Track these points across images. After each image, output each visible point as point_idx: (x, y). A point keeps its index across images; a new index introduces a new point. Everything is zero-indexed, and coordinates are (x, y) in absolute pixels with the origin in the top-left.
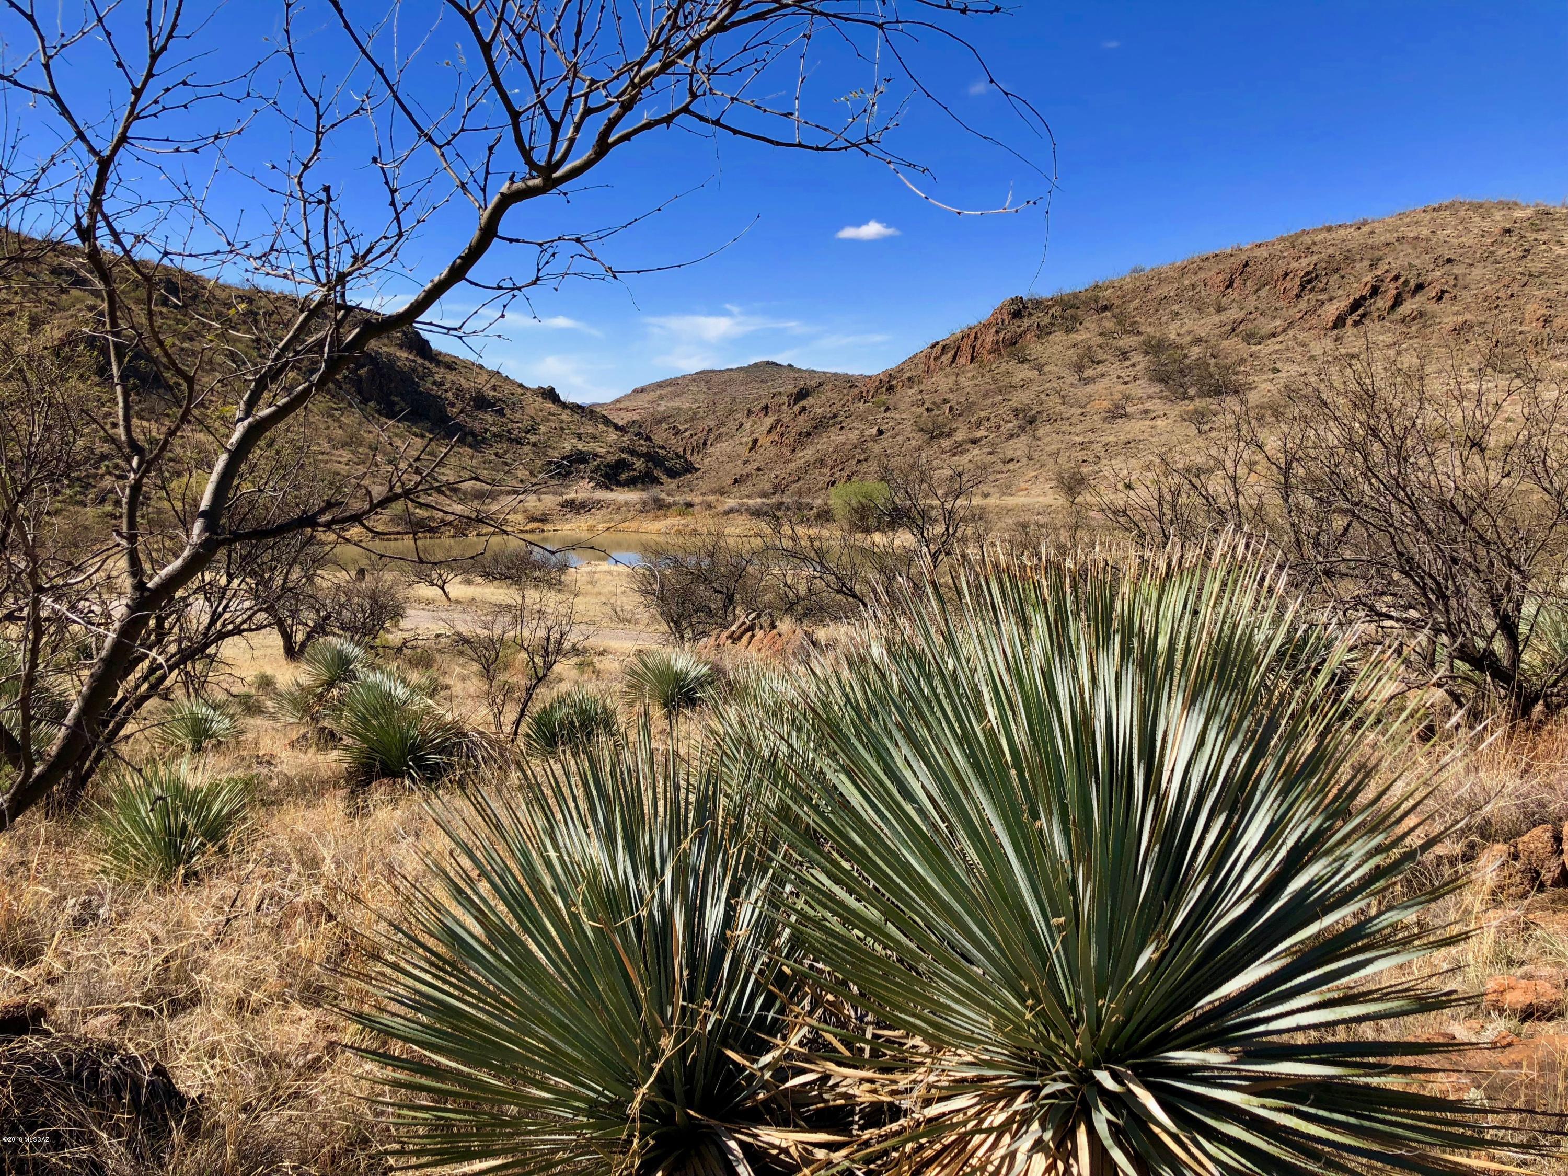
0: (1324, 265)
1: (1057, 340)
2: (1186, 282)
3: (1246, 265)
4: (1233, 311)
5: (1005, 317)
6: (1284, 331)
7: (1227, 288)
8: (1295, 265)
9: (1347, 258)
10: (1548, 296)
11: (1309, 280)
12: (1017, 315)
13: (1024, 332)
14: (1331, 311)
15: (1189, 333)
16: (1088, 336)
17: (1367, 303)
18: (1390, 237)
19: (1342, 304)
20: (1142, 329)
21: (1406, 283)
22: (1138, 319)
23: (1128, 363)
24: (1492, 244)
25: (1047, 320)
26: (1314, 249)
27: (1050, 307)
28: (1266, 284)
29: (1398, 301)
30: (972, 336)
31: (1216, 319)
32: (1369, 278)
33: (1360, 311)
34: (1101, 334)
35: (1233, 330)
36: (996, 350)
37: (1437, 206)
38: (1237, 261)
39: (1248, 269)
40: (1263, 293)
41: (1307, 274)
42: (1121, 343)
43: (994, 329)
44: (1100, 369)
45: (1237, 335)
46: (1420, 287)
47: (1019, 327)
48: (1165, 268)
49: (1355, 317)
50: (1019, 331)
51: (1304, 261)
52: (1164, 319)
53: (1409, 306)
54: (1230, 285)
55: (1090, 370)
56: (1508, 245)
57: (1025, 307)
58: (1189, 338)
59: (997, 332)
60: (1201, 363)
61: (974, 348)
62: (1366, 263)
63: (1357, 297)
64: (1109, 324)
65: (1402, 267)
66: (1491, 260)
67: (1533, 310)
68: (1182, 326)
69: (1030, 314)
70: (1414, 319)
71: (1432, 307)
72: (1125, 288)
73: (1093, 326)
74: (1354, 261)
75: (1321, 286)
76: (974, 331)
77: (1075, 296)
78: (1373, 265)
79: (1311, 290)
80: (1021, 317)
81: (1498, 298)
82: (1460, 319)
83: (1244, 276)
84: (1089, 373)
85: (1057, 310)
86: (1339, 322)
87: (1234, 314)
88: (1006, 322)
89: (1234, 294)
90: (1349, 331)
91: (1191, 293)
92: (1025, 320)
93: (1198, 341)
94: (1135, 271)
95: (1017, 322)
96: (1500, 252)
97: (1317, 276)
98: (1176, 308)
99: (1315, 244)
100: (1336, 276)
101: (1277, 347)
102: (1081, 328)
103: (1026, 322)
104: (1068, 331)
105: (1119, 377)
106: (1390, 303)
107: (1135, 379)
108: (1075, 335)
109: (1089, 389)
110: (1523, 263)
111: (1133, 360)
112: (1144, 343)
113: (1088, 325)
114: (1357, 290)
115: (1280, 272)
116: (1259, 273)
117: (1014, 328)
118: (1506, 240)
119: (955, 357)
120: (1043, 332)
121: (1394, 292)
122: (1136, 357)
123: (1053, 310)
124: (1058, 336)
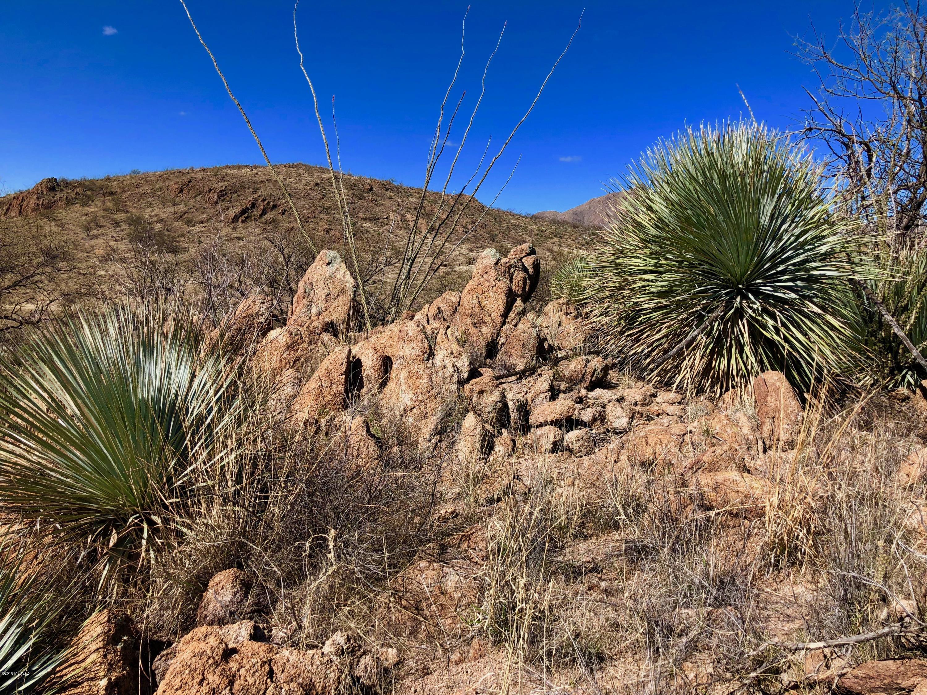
0: (230, 188)
1: (76, 209)
2: (157, 186)
3: (190, 181)
4: (182, 206)
5: (44, 190)
6: (208, 220)
7: (179, 193)
8: (216, 185)
9: (242, 186)
10: (329, 219)
11: (222, 195)
12: (52, 189)
13: (57, 201)
14: (232, 212)
15: (156, 215)
16: (96, 210)
17: (250, 211)
18: (263, 178)
19: (237, 210)
20: (130, 210)
21: (268, 203)
22: (128, 203)
23: (118, 229)
24: (310, 190)
25: (73, 195)
26: (226, 178)
27: (76, 187)
28: (201, 194)
29: (264, 212)
30: (20, 199)
31: (172, 209)
32: (251, 199)
33: (246, 215)
34: (104, 210)
35: (181, 217)
36: (36, 209)
37: (291, 164)
38: (185, 178)
39: (191, 184)
40: (198, 198)
41: (221, 191)
42: (115, 217)
43: (35, 197)
44: (102, 230)
45: (182, 220)
46: (275, 207)
47: (54, 197)
48: (150, 175)
49: (242, 218)
50: (53, 199)
51: (220, 184)
52: (143, 206)
53: (269, 216)
54: (181, 191)
55: (95, 231)
56: (316, 191)
57: (58, 185)
58: (156, 219)
59: (38, 198)
60: (160, 233)
61: (21, 206)
62: (251, 190)
63: (244, 207)
64: (109, 204)
65: (267, 195)
66: (308, 197)
67: (323, 225)
68: (153, 211)
69: (62, 190)
70: (271, 223)
71: (280, 218)
72: (125, 182)
73: (100, 204)
74: (245, 188)
75: (228, 199)
76: (22, 195)
77: (92, 182)
78: (254, 192)
79: (223, 200)
80: (56, 191)
81: (308, 217)
82: (292, 225)
83: (189, 187)
84: (94, 232)
85: (80, 190)
86: (235, 219)
87: (182, 208)
88: (45, 192)
89: (183, 197)
90: (240, 225)
91: (159, 193)
92: (58, 194)
93: (160, 221)
94: (134, 172)
95: (53, 194)
96: (313, 194)
97: (226, 193)
98: (150, 200)
99: (226, 175)
100: (236, 195)
101: (203, 229)
102: (92, 204)
103: (59, 195)
104: (85, 204)
105: (112, 237)
106: (260, 213)
107: (122, 239)
108: (88, 208)
109: (93, 242)
110: (321, 201)
111: (122, 228)
112: (129, 218)
113: (97, 203)
114: (246, 203)
115: (207, 188)
116: (197, 187)
117: (50, 197)
118: (316, 188)
119: (8, 210)
120: (70, 202)
121: (262, 207)
122: (124, 226)
123: (78, 189)
124: (77, 207)
